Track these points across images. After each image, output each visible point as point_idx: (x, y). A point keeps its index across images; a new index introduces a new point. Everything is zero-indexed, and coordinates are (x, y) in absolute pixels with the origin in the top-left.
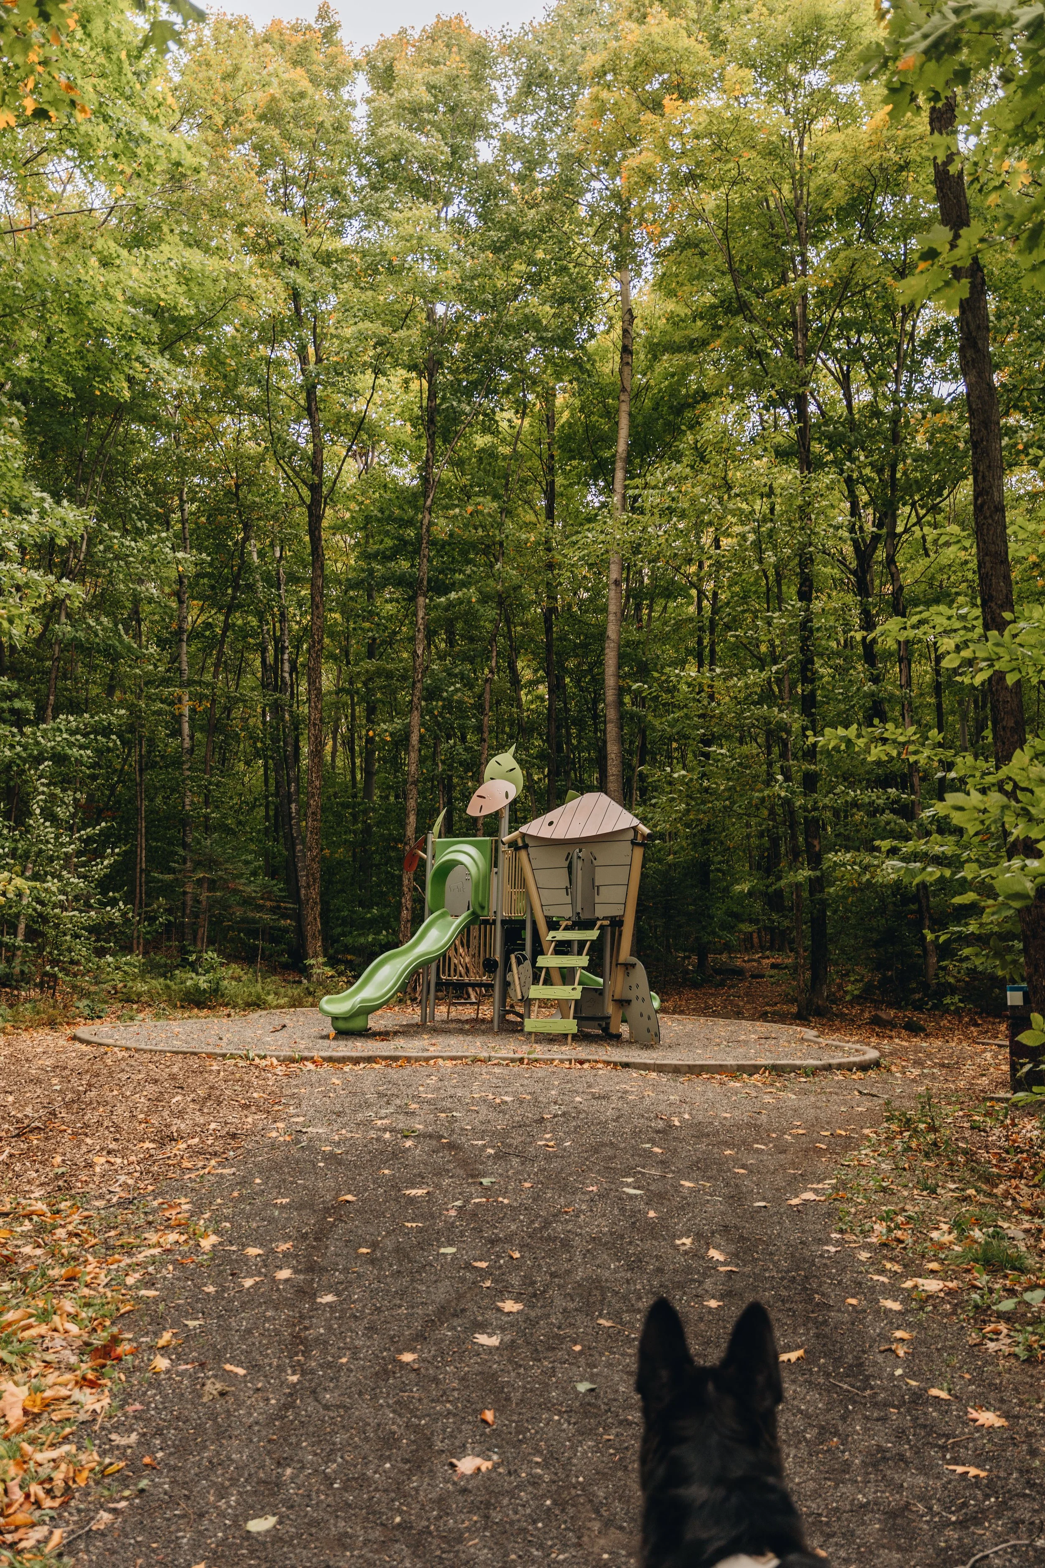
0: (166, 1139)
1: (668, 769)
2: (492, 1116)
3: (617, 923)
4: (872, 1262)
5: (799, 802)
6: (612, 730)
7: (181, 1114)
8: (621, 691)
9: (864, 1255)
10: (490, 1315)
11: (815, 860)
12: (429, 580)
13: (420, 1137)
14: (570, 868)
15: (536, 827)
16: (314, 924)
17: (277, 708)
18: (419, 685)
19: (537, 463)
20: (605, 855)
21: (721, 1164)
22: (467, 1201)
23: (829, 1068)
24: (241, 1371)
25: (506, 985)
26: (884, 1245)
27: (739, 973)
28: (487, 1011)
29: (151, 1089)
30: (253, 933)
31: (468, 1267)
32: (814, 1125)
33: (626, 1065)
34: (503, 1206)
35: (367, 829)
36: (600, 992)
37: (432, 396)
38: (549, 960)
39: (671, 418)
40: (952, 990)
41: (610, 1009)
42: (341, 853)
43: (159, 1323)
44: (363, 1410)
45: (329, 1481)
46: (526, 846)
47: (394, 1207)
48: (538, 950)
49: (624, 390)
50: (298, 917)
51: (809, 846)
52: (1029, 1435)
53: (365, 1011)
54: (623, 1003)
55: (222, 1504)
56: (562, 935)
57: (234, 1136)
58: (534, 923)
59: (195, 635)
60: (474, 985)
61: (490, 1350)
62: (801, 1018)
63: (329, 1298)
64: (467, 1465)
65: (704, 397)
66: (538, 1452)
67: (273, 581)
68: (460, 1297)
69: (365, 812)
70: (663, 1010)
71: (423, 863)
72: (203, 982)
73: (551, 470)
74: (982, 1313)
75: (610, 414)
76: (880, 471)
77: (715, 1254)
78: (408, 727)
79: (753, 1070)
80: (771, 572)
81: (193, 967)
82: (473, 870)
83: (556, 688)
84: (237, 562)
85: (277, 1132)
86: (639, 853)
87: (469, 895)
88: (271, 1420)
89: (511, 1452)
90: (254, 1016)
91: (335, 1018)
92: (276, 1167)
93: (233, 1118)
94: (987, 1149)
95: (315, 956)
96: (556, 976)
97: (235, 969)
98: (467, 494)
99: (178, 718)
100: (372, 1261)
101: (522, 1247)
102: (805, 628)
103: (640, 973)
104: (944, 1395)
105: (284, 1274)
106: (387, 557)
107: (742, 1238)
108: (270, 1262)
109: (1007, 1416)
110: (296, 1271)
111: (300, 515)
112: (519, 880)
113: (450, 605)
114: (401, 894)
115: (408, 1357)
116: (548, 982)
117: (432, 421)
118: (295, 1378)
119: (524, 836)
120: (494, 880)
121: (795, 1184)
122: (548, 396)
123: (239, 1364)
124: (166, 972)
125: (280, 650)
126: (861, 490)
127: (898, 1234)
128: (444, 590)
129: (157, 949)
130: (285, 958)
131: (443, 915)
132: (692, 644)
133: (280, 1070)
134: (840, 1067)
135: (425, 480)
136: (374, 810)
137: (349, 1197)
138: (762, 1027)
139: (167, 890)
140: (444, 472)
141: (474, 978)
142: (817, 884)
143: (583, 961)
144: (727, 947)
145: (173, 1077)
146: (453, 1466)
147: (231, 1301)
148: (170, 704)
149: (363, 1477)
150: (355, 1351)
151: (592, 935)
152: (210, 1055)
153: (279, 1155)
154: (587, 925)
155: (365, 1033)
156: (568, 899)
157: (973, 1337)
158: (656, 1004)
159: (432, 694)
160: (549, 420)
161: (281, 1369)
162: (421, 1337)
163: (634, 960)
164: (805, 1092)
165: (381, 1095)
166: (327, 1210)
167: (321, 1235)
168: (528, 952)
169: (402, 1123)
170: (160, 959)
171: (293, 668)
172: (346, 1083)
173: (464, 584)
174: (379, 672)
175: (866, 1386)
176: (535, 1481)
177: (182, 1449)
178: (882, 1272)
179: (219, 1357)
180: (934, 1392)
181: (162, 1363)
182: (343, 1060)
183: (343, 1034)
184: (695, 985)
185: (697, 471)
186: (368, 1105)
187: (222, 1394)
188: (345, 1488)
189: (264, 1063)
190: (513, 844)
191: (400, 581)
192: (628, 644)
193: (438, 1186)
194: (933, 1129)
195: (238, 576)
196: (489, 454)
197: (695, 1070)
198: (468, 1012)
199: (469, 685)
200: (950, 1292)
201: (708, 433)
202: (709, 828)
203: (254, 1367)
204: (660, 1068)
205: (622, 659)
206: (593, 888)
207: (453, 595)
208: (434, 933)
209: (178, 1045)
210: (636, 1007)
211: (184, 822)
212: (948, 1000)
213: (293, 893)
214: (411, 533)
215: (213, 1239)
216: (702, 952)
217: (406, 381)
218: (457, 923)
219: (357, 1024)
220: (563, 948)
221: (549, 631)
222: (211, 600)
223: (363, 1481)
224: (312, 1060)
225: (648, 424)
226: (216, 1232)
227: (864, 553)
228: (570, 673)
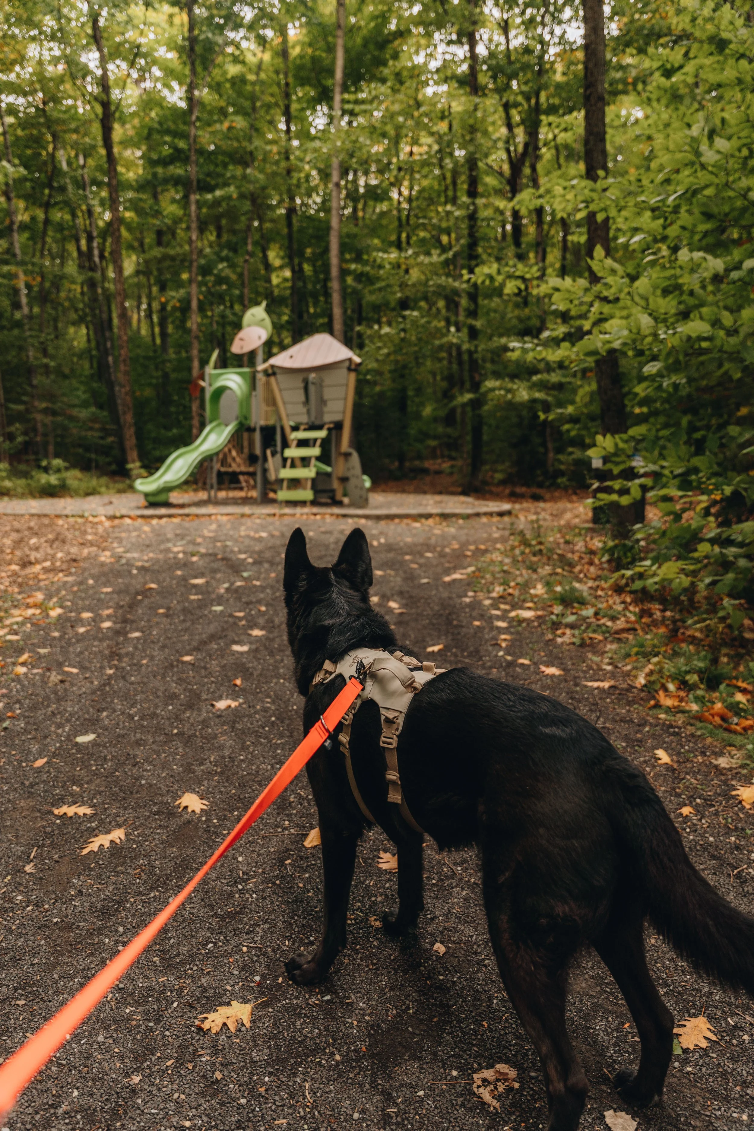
0: (26, 564)
1: (376, 327)
2: (252, 543)
3: (338, 426)
4: (492, 605)
5: (465, 347)
6: (336, 298)
7: (37, 549)
8: (344, 273)
9: (487, 602)
10: (243, 637)
11: (476, 387)
12: (198, 181)
13: (202, 556)
14: (306, 389)
15: (281, 360)
16: (130, 440)
17: (92, 284)
18: (195, 264)
19: (275, 89)
20: (330, 378)
21: (402, 563)
22: (232, 584)
23: (478, 515)
24: (75, 671)
25: (265, 471)
26: (501, 597)
27: (425, 471)
28: (254, 494)
29: (15, 536)
30: (87, 449)
31: (231, 616)
32: (464, 545)
33: (345, 516)
34: (255, 586)
35: (166, 376)
36: (328, 475)
37: (191, 29)
38: (293, 452)
39: (376, 53)
40: (562, 474)
41: (336, 485)
42: (148, 392)
43: (20, 651)
44: (156, 683)
45: (131, 717)
46: (274, 374)
47: (183, 589)
48: (286, 444)
49: (339, 27)
50: (119, 434)
51: (472, 378)
52: (575, 678)
53: (167, 489)
54: (344, 480)
55: (60, 731)
56: (301, 435)
57: (75, 560)
58: (282, 429)
59: (23, 227)
60: (243, 473)
61: (242, 653)
62: (465, 493)
63: (137, 634)
64: (221, 705)
65: (402, 34)
66: (269, 696)
67: (80, 185)
68: (224, 630)
69: (164, 362)
70: (372, 489)
71: (203, 390)
72: (53, 479)
73: (287, 96)
74: (556, 625)
75: (331, 49)
76: (528, 99)
77: (393, 605)
78: (189, 294)
79: (428, 516)
80: (449, 175)
81: (46, 470)
82: (238, 392)
83: (298, 273)
84: (50, 168)
85: (105, 557)
86: (353, 376)
87: (236, 411)
88: (94, 692)
89: (251, 698)
90: (91, 498)
91: (146, 495)
92: (104, 574)
93: (74, 550)
94: (573, 552)
95: (133, 461)
96: (298, 463)
97: (76, 473)
98: (223, 112)
99: (16, 291)
100: (166, 615)
101: (266, 605)
102: (472, 217)
103: (355, 459)
104: (526, 662)
105: (107, 624)
106: (165, 162)
107: (411, 597)
108: (97, 619)
109: (564, 670)
110: (115, 623)
111: (96, 128)
112: (271, 401)
113: (217, 203)
114: (191, 418)
115: (187, 658)
116: (293, 466)
117: (192, 49)
118: (111, 672)
119: (272, 366)
120: (254, 401)
121: (448, 572)
122: (283, 32)
123: (74, 667)
124: (26, 475)
125: (90, 239)
126: (514, 112)
127: (510, 591)
128: (211, 189)
129: (19, 462)
130: (114, 467)
131: (218, 425)
132: (393, 238)
133: (107, 524)
134: (485, 514)
135: (190, 99)
136: (169, 361)
137: (153, 586)
138: (438, 498)
139: (20, 417)
140: (203, 93)
141: (243, 469)
142: (476, 404)
143: (315, 451)
144: (419, 457)
145: (30, 528)
146: (213, 706)
147: (69, 639)
148: (10, 279)
149: (154, 713)
150: (152, 658)
151: (322, 434)
152: (58, 516)
153: (106, 569)
154: (320, 428)
155: (167, 504)
156: (305, 410)
157: (550, 636)
158: (368, 484)
159: (205, 271)
160: (284, 53)
161: (102, 668)
162: (197, 649)
163: (351, 451)
164: (461, 528)
165: (177, 535)
166: (137, 593)
167: (132, 606)
168: (279, 448)
169: (191, 548)
170: (23, 467)
171: (102, 257)
172: (153, 530)
173: (226, 184)
174: (165, 257)
175: (480, 659)
176: (265, 710)
177: (34, 708)
178: (498, 609)
179: (60, 665)
180: (521, 661)
181: (21, 670)
182: (152, 517)
183: (153, 505)
184: (397, 479)
185: (395, 91)
186: (168, 540)
187: (62, 682)
188: (142, 718)
189: (96, 520)
190: (265, 372)
191: (177, 181)
192: (348, 235)
193: (213, 578)
194: (540, 543)
195: (51, 179)
196: (239, 81)
197: (390, 517)
198: (242, 494)
199: (232, 266)
200: (539, 617)
201: (405, 62)
202: (405, 367)
203: (83, 668)
204: (367, 517)
205: (344, 248)
206: (323, 402)
207: (218, 193)
208: (213, 437)
209: (34, 511)
210: (353, 482)
211: (29, 371)
212: (559, 480)
213: (115, 418)
214: (182, 144)
215: (59, 611)
216: (401, 458)
217: (171, 16)
218: (228, 430)
219: (161, 498)
220: (303, 443)
221: (290, 225)
222: (31, 199)
223: (154, 715)
224: (129, 517)
225: (359, 57)
226: (61, 607)
227: (516, 165)
228: (308, 260)
